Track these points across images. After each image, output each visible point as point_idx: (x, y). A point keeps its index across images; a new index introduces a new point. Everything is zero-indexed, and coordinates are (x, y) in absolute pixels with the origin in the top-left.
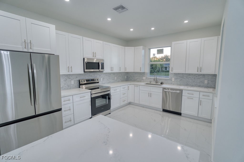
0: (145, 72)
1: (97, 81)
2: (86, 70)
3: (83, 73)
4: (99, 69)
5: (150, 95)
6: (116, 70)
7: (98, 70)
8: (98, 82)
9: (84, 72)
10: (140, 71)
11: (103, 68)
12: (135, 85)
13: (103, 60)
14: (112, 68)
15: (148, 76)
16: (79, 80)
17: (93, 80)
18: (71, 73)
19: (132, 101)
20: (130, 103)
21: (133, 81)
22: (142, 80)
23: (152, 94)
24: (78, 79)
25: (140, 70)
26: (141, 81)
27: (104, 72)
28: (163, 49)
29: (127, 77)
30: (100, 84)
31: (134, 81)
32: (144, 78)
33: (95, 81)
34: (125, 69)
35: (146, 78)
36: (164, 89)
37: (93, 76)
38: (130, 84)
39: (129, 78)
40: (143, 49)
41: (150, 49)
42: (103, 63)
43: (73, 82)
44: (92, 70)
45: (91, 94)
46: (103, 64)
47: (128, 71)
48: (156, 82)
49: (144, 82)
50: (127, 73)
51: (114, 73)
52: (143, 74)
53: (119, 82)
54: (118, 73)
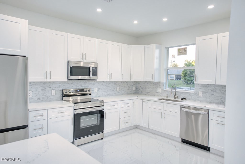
0: (160, 82)
1: (88, 92)
2: (70, 77)
3: (66, 80)
4: (89, 75)
5: (163, 116)
6: (116, 78)
7: (88, 77)
8: (90, 94)
9: (69, 79)
10: (151, 81)
11: (95, 74)
12: (143, 101)
13: (96, 64)
14: (109, 75)
15: (164, 88)
16: (63, 90)
17: (83, 91)
18: (50, 80)
19: (139, 124)
20: (136, 127)
21: (144, 95)
22: (157, 93)
23: (165, 115)
24: (61, 89)
25: (151, 79)
26: (154, 95)
27: (98, 80)
28: (186, 48)
29: (136, 88)
30: (93, 96)
31: (146, 94)
32: (159, 90)
33: (85, 92)
34: (132, 76)
35: (162, 90)
36: (183, 107)
37: (83, 85)
38: (137, 98)
39: (139, 89)
40: (157, 48)
41: (167, 48)
42: (96, 68)
43: (53, 92)
44: (80, 77)
45: (74, 109)
47: (135, 79)
48: (175, 98)
49: (158, 96)
50: (137, 82)
51: (115, 82)
52: (158, 84)
53: (122, 94)
54: (122, 82)
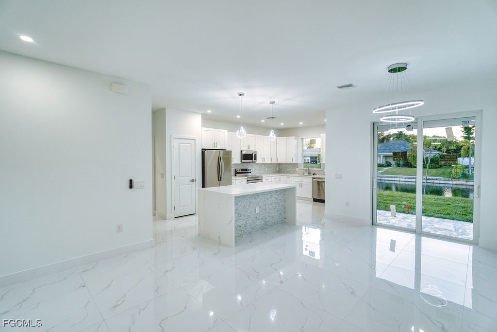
0: (298, 163)
1: (249, 171)
2: (243, 161)
3: (240, 163)
4: (252, 159)
5: (301, 185)
6: (267, 161)
7: (251, 161)
8: (250, 173)
9: (241, 162)
10: (292, 162)
11: (255, 159)
12: (287, 177)
13: (256, 151)
14: (263, 159)
15: (301, 167)
16: (236, 169)
17: (247, 170)
22: (295, 171)
23: (303, 185)
26: (294, 173)
27: (256, 163)
28: (315, 140)
29: (279, 168)
31: (287, 173)
32: (297, 169)
34: (277, 159)
35: (300, 169)
36: (313, 178)
37: (247, 166)
38: (281, 175)
39: (282, 170)
40: (295, 139)
41: (302, 139)
44: (247, 161)
45: (247, 181)
46: (255, 155)
47: (279, 162)
48: (309, 174)
49: (297, 173)
50: (279, 164)
51: (265, 164)
52: (296, 165)
53: (270, 173)
54: (271, 164)
